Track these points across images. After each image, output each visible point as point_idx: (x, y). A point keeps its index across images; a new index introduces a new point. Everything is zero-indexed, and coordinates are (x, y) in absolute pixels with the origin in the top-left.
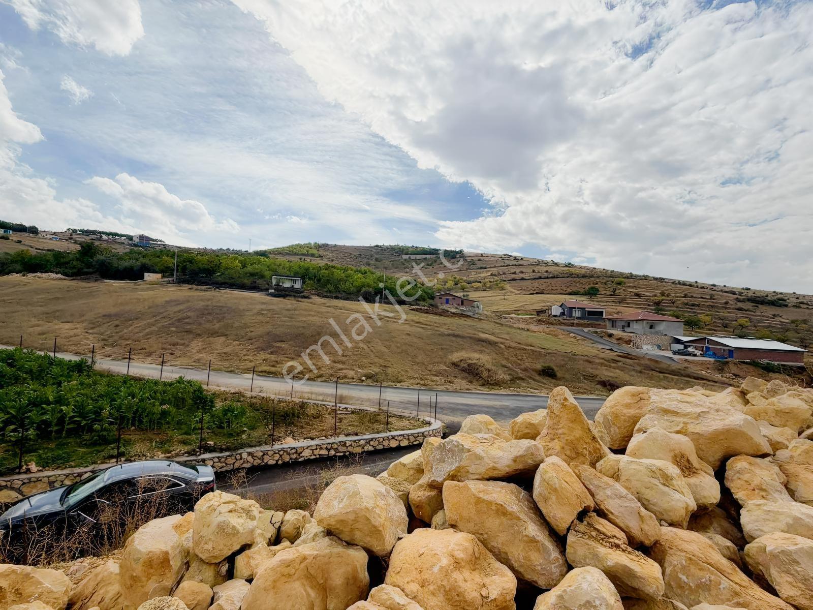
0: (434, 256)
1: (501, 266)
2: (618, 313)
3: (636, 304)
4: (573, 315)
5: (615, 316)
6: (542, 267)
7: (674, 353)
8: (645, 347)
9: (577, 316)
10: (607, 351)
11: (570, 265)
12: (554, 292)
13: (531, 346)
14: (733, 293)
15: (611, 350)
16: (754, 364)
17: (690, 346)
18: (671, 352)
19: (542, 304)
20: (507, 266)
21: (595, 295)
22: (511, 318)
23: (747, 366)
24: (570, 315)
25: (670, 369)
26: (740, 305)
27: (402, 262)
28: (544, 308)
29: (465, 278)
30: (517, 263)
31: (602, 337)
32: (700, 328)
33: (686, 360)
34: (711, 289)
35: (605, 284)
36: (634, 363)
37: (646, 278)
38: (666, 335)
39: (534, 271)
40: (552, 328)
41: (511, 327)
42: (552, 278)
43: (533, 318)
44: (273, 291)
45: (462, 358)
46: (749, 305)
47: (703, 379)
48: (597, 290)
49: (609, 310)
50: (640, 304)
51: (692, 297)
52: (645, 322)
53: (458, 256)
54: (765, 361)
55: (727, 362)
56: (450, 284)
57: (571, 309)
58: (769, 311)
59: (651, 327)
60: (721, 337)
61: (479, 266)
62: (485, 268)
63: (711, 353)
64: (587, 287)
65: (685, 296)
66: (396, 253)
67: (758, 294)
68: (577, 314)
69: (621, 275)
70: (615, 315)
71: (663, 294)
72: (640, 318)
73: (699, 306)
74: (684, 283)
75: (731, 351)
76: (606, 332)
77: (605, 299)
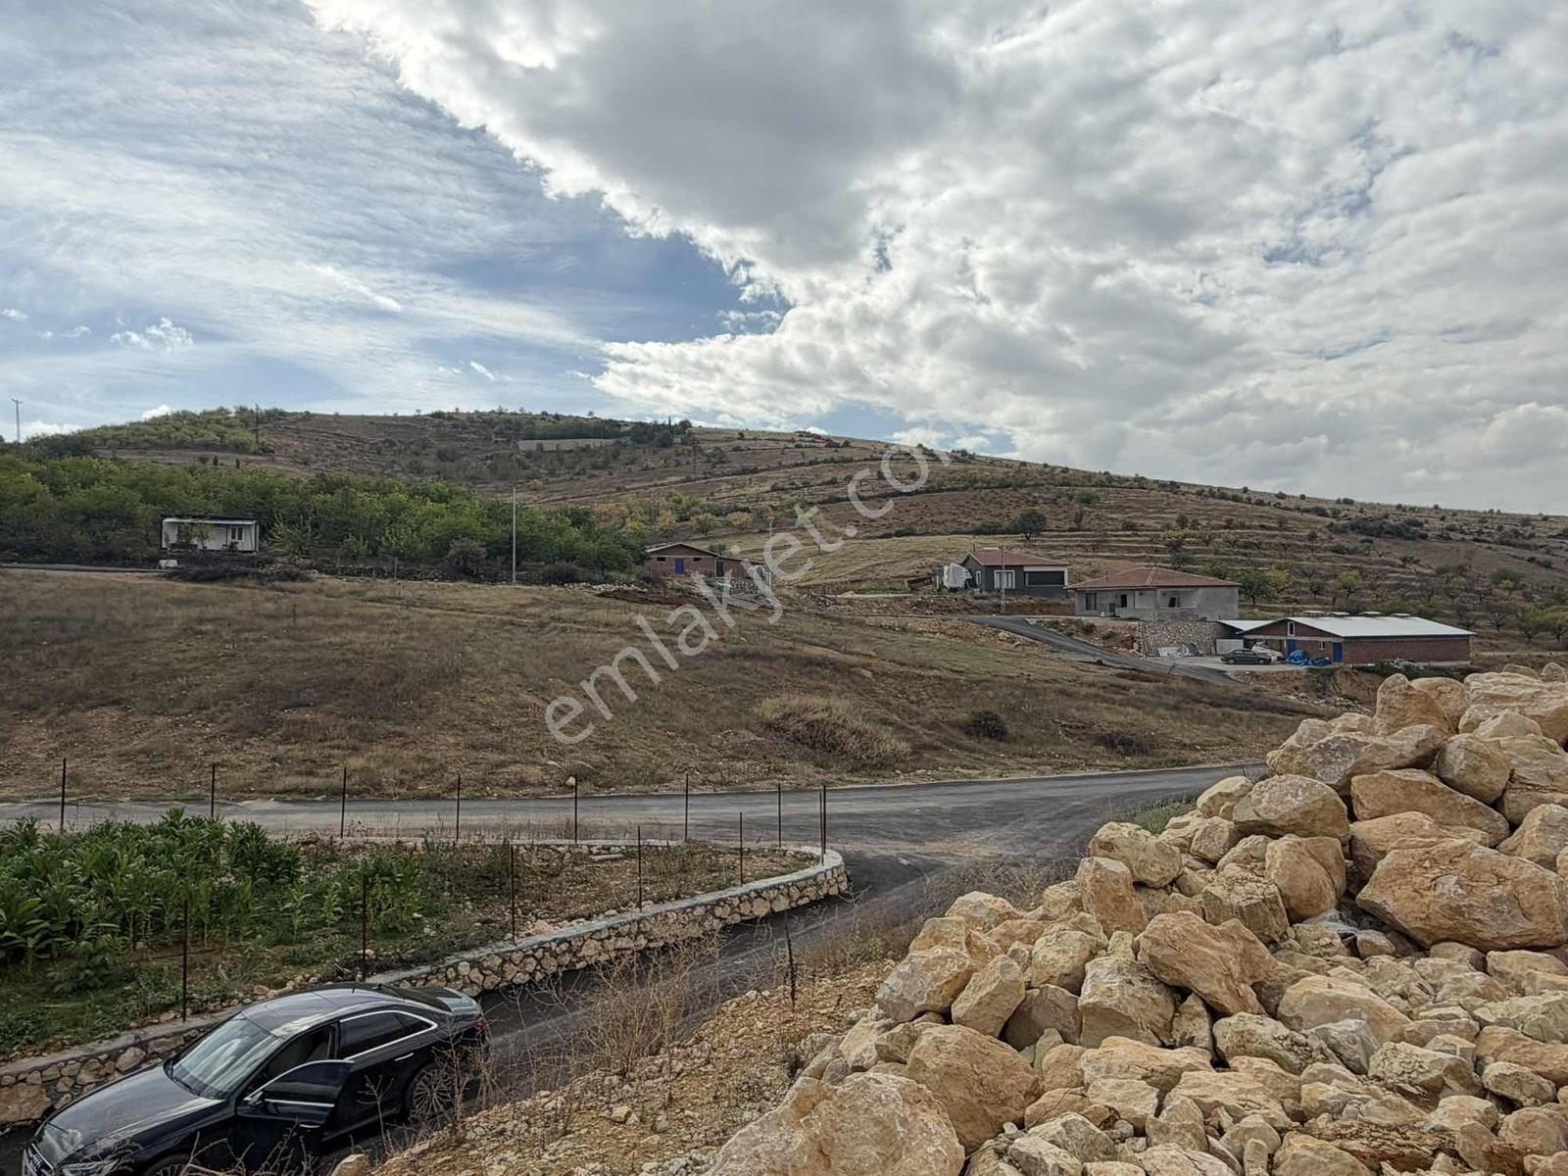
0: (611, 441)
1: (797, 465)
2: (1094, 573)
3: (1130, 550)
4: (997, 586)
5: (1088, 582)
7: (1226, 659)
8: (1164, 652)
9: (1004, 586)
10: (1092, 667)
12: (939, 529)
13: (932, 668)
14: (1321, 512)
15: (1100, 663)
16: (1385, 670)
17: (1255, 641)
18: (1219, 659)
19: (917, 562)
20: (811, 463)
21: (1038, 532)
22: (850, 602)
23: (1369, 676)
24: (990, 587)
25: (1230, 695)
27: (518, 460)
28: (923, 573)
29: (703, 501)
30: (836, 456)
31: (1070, 635)
32: (1269, 599)
33: (1254, 675)
34: (1278, 506)
35: (1054, 502)
37: (1140, 483)
38: (1204, 620)
40: (955, 620)
41: (861, 624)
43: (900, 600)
44: (173, 563)
45: (787, 710)
46: (1353, 541)
48: (1042, 519)
49: (1074, 565)
50: (1137, 550)
51: (1243, 526)
52: (1159, 592)
53: (677, 440)
54: (1401, 662)
55: (1332, 672)
56: (668, 519)
57: (990, 569)
58: (1395, 551)
59: (1172, 604)
60: (1318, 616)
61: (737, 466)
62: (755, 471)
63: (1298, 653)
64: (1016, 514)
66: (500, 433)
67: (1369, 514)
68: (1005, 581)
69: (1088, 477)
70: (1089, 580)
71: (1182, 522)
72: (1148, 582)
73: (1257, 546)
74: (1221, 494)
75: (1337, 647)
76: (1076, 623)
77: (1061, 541)
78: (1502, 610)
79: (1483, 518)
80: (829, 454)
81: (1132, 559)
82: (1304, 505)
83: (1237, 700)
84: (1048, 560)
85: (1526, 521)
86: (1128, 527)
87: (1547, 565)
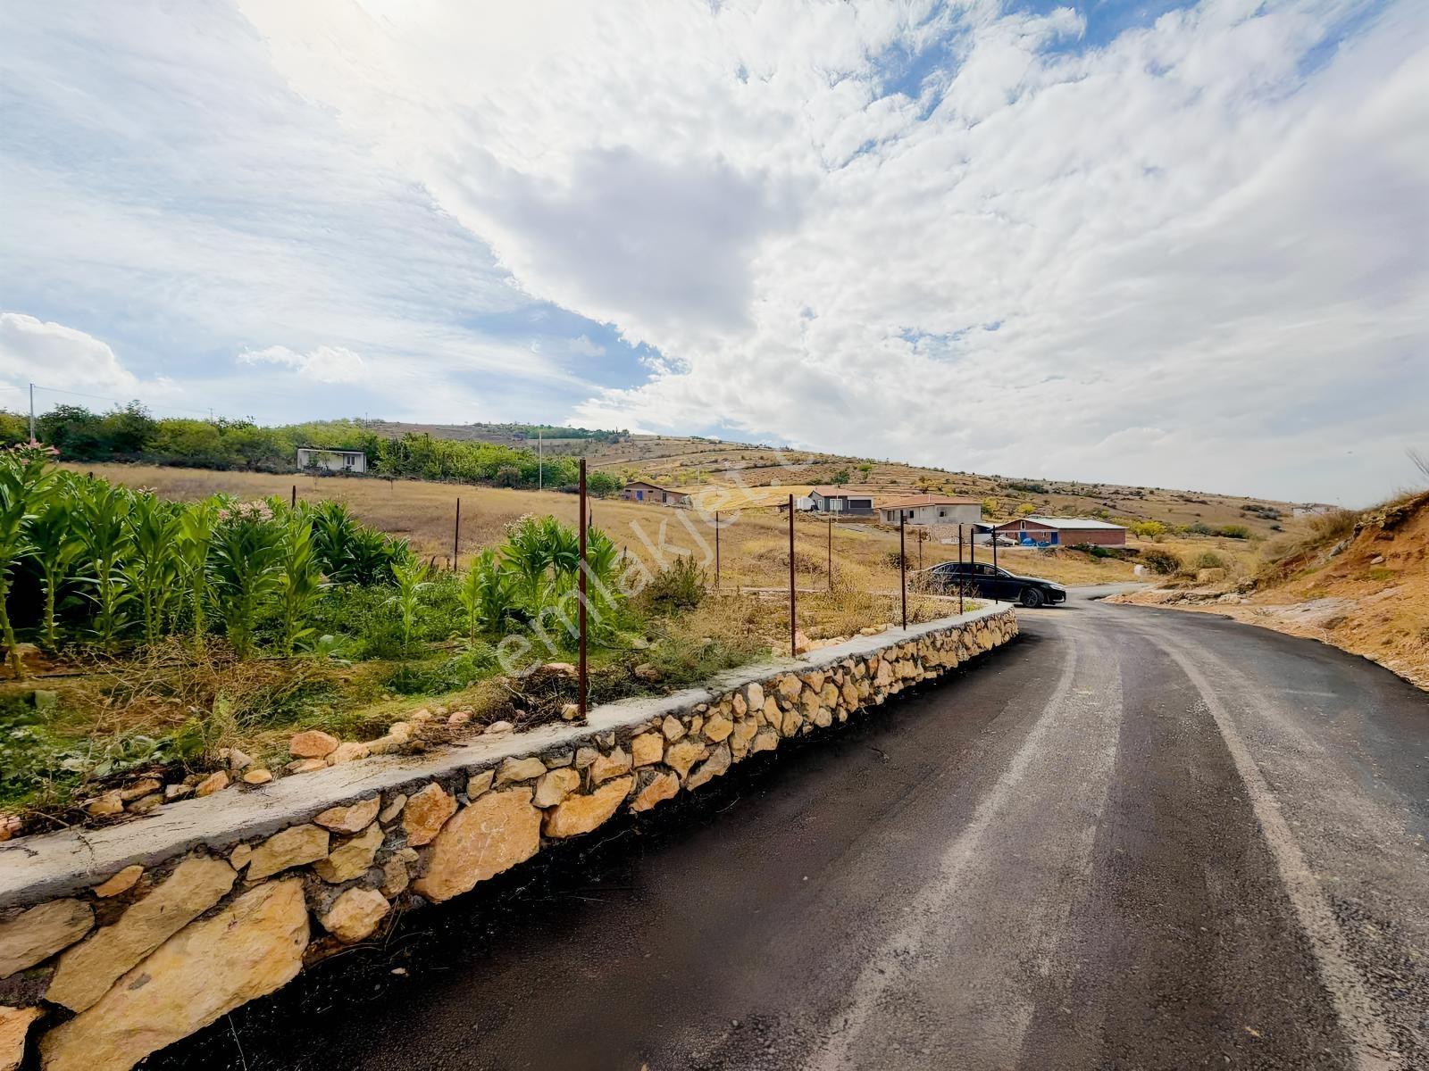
0: (583, 440)
1: (693, 453)
9: (836, 509)
16: (1083, 549)
17: (999, 534)
19: (778, 498)
20: (702, 452)
24: (827, 509)
30: (716, 448)
39: (743, 459)
53: (622, 439)
57: (828, 498)
59: (942, 514)
61: (659, 454)
62: (669, 456)
66: (516, 436)
68: (836, 505)
75: (1054, 535)
80: (712, 447)
85: (1094, 487)
86: (892, 482)
87: (1114, 507)
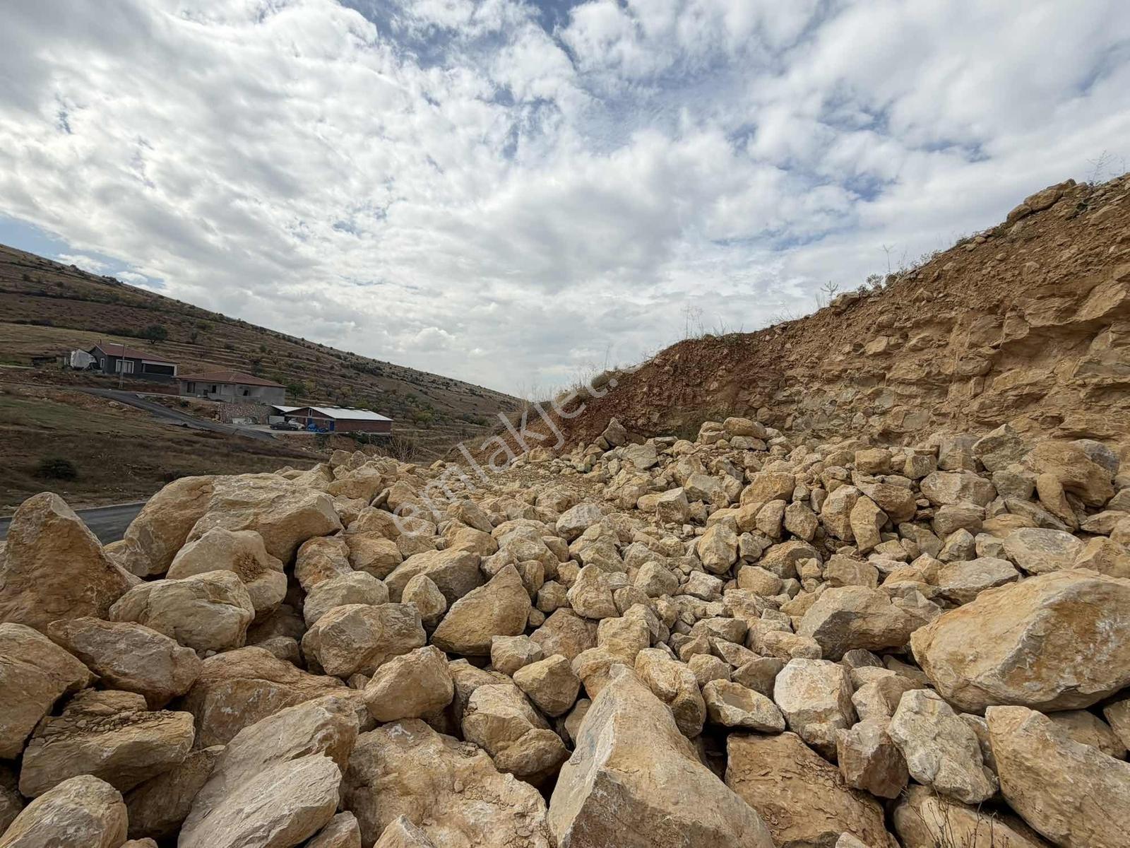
2: (198, 371)
3: (226, 360)
4: (117, 370)
5: (192, 376)
6: (49, 275)
7: (273, 427)
8: (236, 421)
9: (124, 371)
10: (178, 429)
11: (112, 282)
12: (76, 325)
13: (15, 424)
14: (339, 357)
15: (185, 426)
16: (353, 436)
17: (291, 418)
18: (269, 427)
19: (48, 345)
21: (161, 340)
23: (346, 439)
24: (111, 368)
25: (267, 447)
26: (344, 371)
28: (51, 353)
31: (170, 407)
32: (304, 396)
33: (286, 436)
34: (318, 350)
35: (179, 324)
36: (220, 444)
37: (242, 324)
38: (263, 404)
39: (26, 278)
40: (70, 390)
42: (73, 298)
43: (20, 370)
46: (352, 372)
47: (302, 457)
48: (166, 332)
49: (184, 365)
50: (231, 361)
51: (297, 357)
52: (237, 386)
54: (360, 433)
55: (328, 436)
57: (113, 358)
58: (366, 379)
59: (245, 394)
60: (324, 407)
63: (312, 425)
64: (146, 326)
65: (290, 356)
67: (360, 361)
68: (125, 368)
69: (207, 314)
70: (194, 374)
71: (263, 349)
72: (231, 380)
73: (303, 369)
74: (289, 339)
75: (332, 423)
76: (176, 400)
77: (179, 349)
78: (408, 411)
79: (406, 370)
81: (227, 366)
82: (332, 352)
83: (270, 450)
84: (163, 359)
85: (421, 374)
86: (228, 347)
87: (426, 393)
